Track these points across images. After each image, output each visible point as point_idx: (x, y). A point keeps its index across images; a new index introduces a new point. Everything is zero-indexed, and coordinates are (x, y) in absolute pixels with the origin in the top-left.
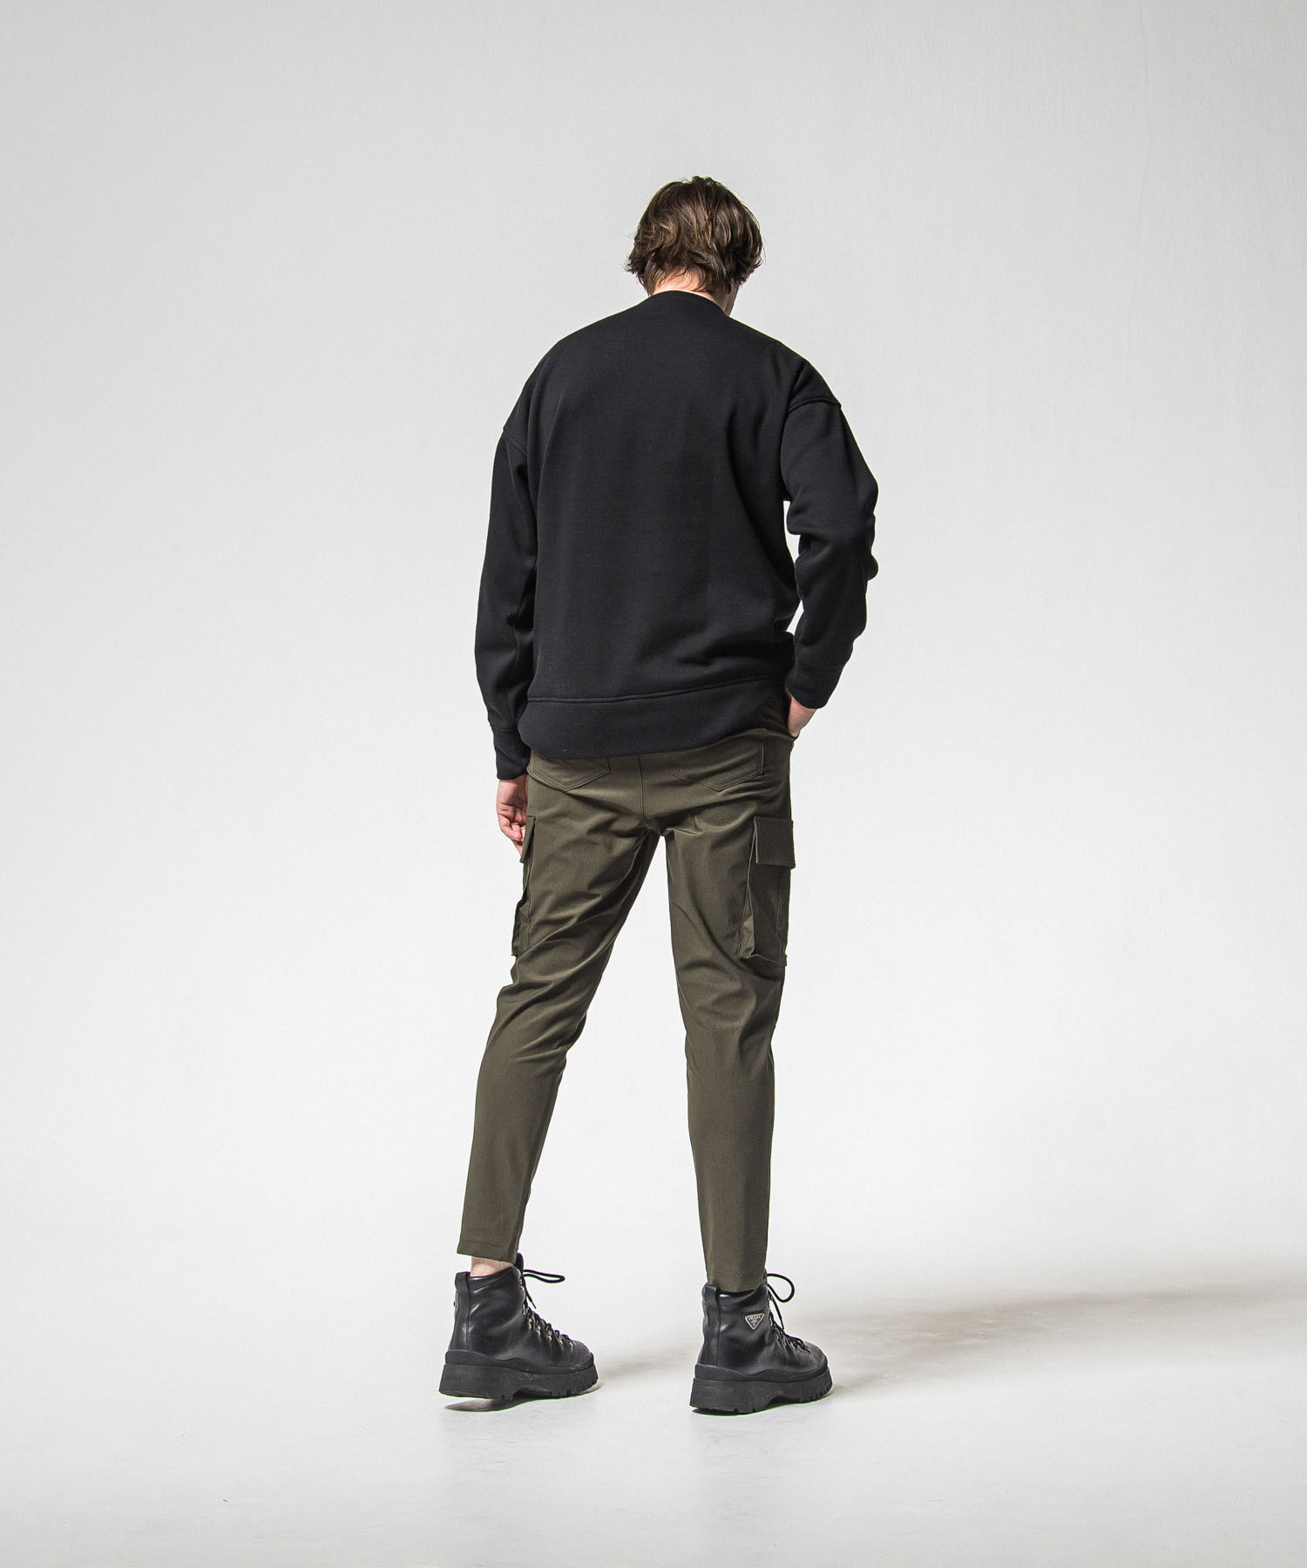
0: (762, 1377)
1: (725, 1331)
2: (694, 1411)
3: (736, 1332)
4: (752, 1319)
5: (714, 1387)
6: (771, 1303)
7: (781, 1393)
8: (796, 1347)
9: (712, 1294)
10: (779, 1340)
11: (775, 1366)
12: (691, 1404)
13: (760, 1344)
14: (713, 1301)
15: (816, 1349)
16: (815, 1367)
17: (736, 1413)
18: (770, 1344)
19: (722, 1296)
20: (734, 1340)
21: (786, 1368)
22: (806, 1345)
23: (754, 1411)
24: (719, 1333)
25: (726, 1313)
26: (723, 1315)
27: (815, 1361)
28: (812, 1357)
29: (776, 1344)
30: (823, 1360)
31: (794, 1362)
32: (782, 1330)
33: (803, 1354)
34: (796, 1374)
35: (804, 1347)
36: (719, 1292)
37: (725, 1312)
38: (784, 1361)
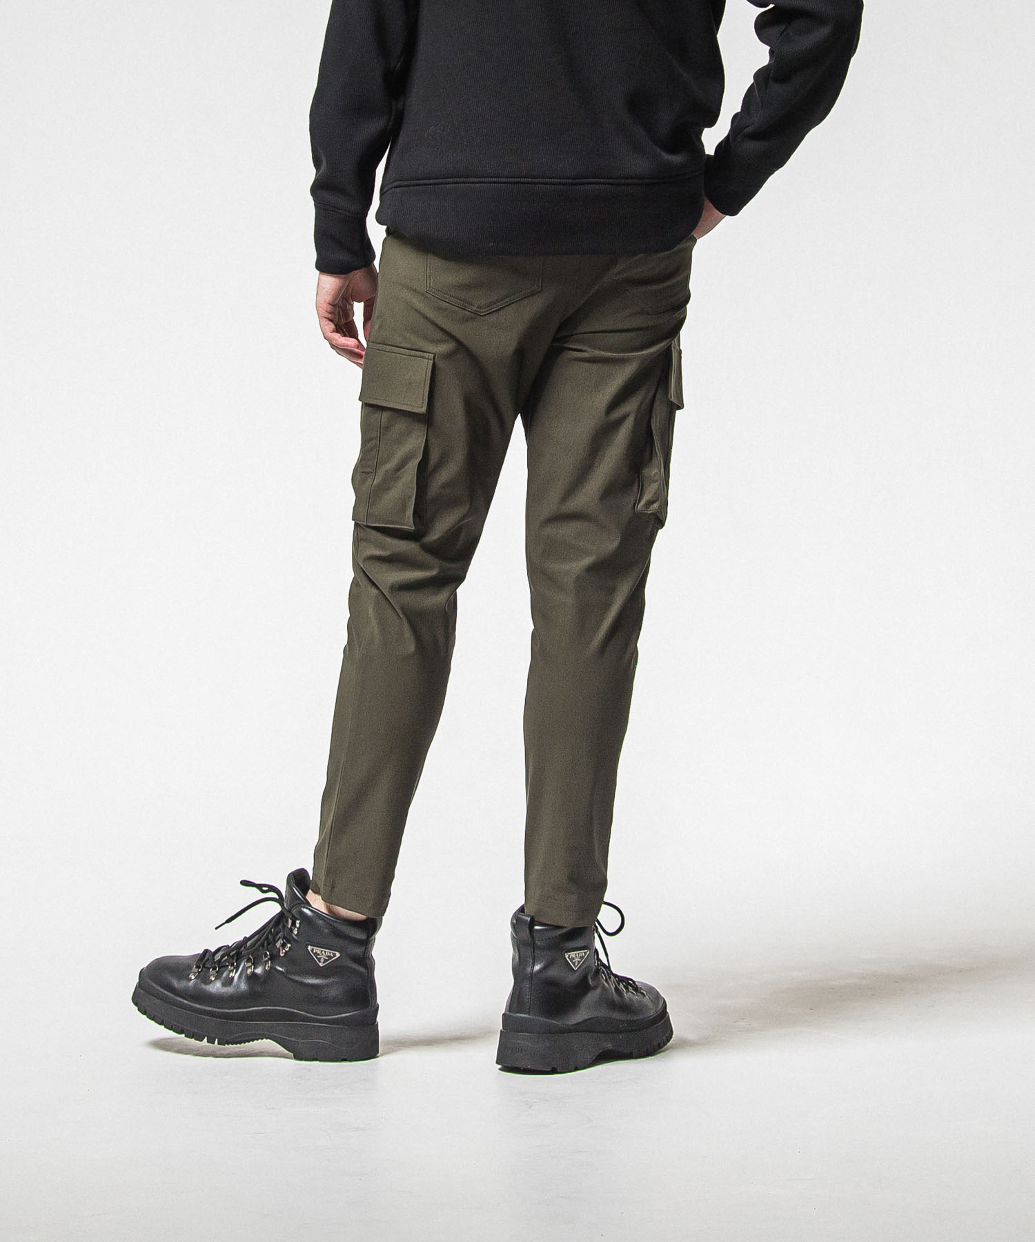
0: (587, 1027)
1: (540, 971)
2: (500, 1069)
3: (554, 972)
4: (575, 957)
5: (524, 1040)
6: (596, 935)
7: (609, 1046)
8: (627, 989)
9: (524, 925)
10: (606, 981)
11: (603, 1013)
12: (497, 1063)
13: (583, 987)
14: (525, 934)
15: (651, 990)
16: (652, 1013)
17: (554, 1071)
18: (595, 988)
19: (537, 927)
20: (551, 983)
21: (617, 1015)
22: (639, 986)
23: (576, 1069)
24: (532, 974)
25: (543, 949)
26: (537, 952)
27: (650, 1005)
28: (646, 1000)
29: (604, 986)
30: (661, 1003)
31: (626, 1008)
32: (608, 968)
33: (636, 998)
34: (628, 1022)
35: (636, 989)
36: (533, 922)
37: (539, 948)
38: (612, 1005)
